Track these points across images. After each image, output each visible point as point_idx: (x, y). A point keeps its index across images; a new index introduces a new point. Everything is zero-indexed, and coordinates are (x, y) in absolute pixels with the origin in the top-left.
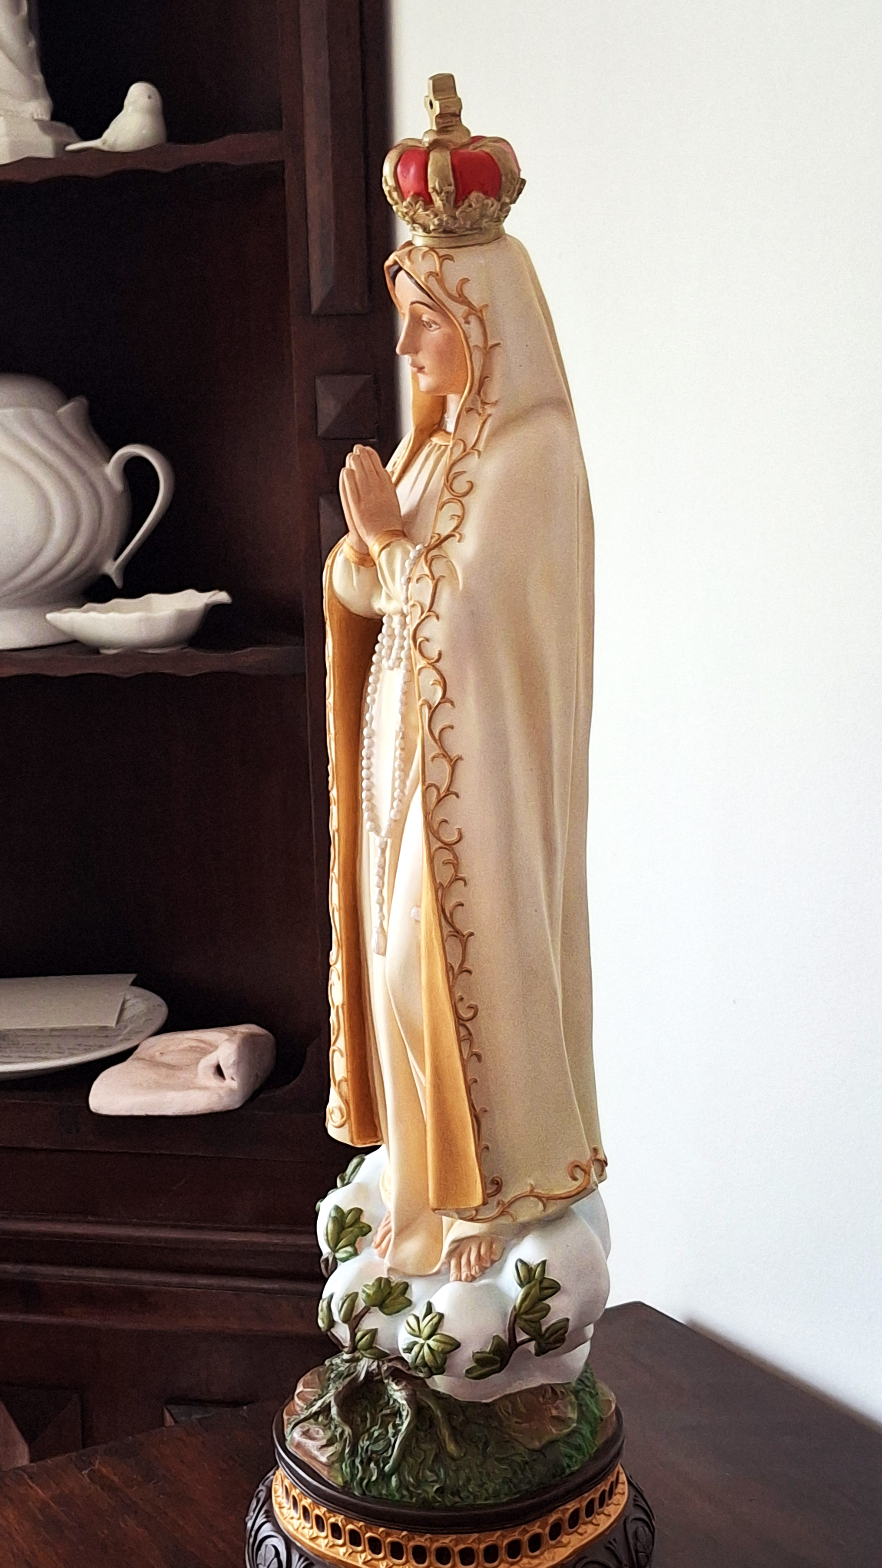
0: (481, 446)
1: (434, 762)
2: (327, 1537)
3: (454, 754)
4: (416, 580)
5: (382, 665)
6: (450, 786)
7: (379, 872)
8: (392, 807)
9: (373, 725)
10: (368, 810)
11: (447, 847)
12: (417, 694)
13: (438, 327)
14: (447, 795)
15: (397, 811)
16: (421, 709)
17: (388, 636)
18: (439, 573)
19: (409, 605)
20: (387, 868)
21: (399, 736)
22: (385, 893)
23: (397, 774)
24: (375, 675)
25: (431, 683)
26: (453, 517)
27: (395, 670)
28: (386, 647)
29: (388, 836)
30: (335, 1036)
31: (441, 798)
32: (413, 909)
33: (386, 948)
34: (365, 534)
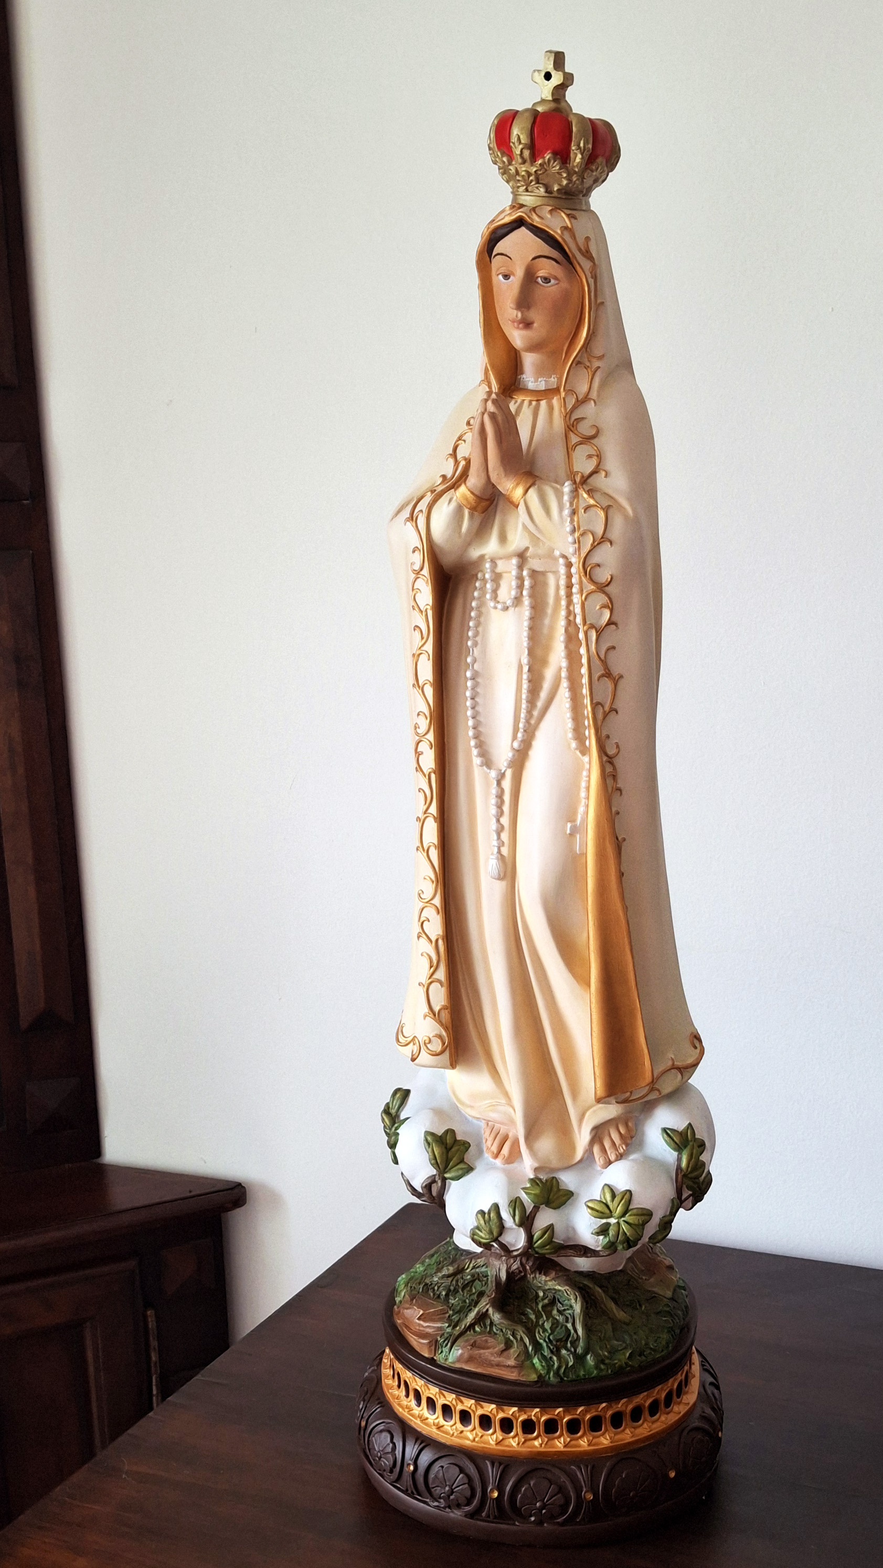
0: (594, 394)
1: (600, 681)
2: (517, 1435)
3: (615, 672)
4: (583, 511)
5: (483, 610)
6: (612, 703)
7: (497, 802)
8: (514, 737)
9: (476, 667)
10: (476, 747)
11: (610, 760)
12: (579, 620)
13: (557, 282)
14: (609, 712)
15: (522, 741)
16: (586, 633)
17: (491, 581)
18: (605, 503)
19: (576, 535)
20: (507, 797)
21: (526, 669)
22: (505, 820)
23: (524, 706)
24: (475, 619)
25: (598, 607)
26: (590, 456)
27: (511, 610)
28: (490, 591)
29: (509, 767)
30: (432, 969)
31: (606, 715)
32: (568, 825)
33: (505, 872)
34: (504, 476)
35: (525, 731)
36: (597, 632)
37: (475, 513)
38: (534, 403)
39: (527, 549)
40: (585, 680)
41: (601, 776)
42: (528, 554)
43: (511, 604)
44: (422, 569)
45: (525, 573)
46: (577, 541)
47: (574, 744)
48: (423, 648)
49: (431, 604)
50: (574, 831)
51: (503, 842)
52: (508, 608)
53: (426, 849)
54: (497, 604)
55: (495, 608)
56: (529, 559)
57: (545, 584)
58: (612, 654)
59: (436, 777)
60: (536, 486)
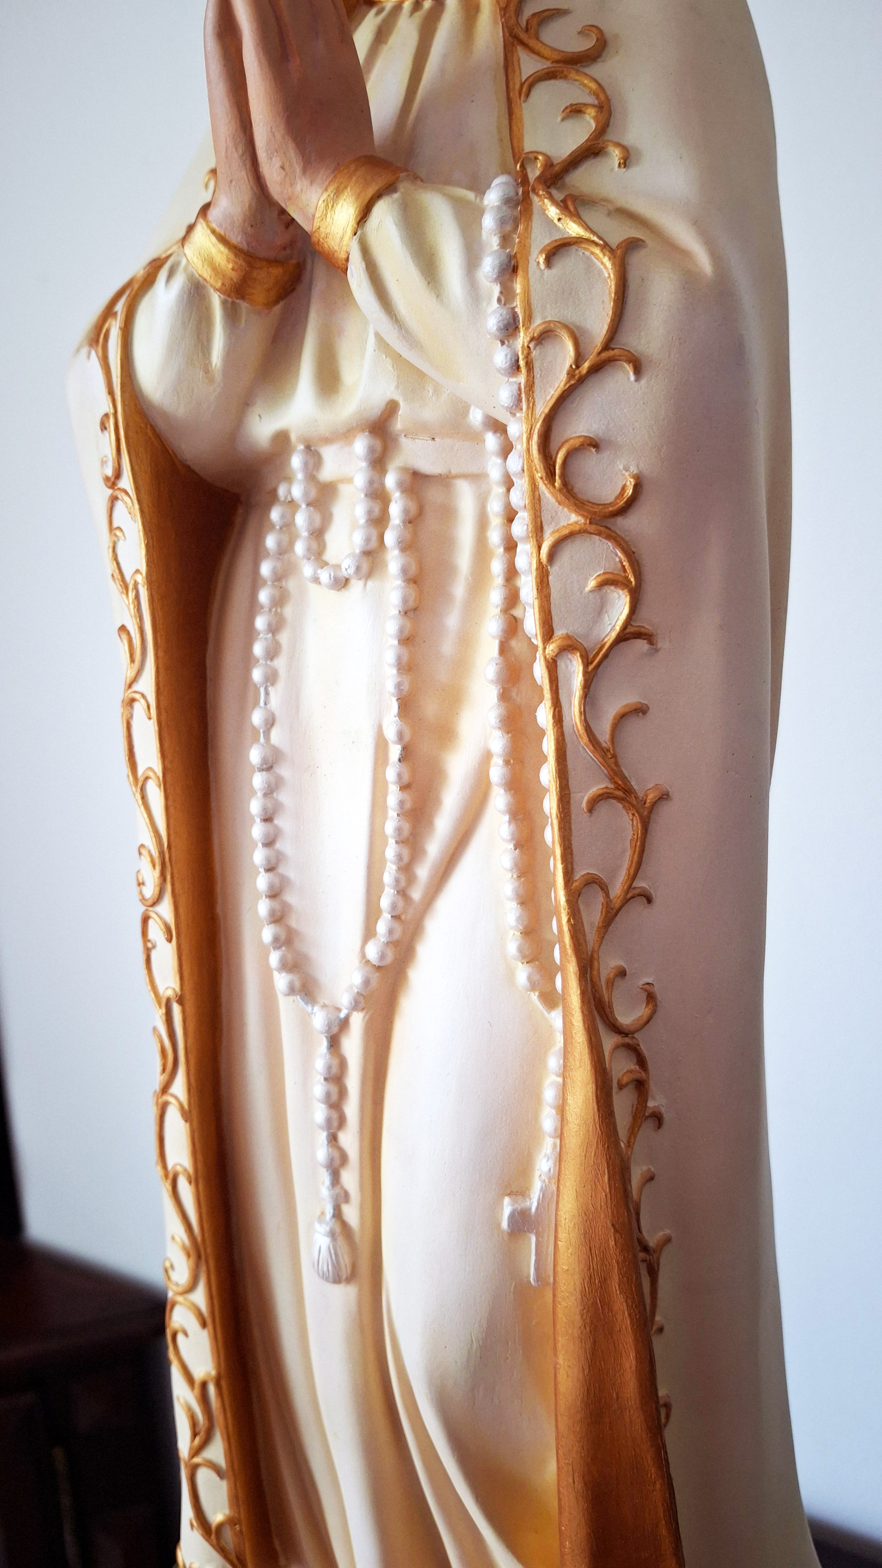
3: (646, 787)
4: (541, 261)
5: (291, 584)
6: (633, 877)
7: (328, 1095)
8: (369, 933)
9: (276, 736)
10: (277, 942)
11: (627, 1040)
12: (531, 624)
14: (626, 901)
15: (388, 944)
16: (552, 667)
17: (308, 505)
18: (618, 233)
19: (522, 339)
20: (353, 1082)
21: (395, 751)
22: (350, 1140)
23: (391, 851)
24: (270, 610)
25: (592, 584)
26: (575, 111)
27: (356, 585)
28: (305, 534)
29: (356, 1006)
30: (197, 1440)
31: (610, 917)
32: (503, 1204)
33: (354, 1266)
34: (298, 170)
35: (396, 917)
36: (586, 663)
37: (244, 305)
39: (392, 408)
40: (550, 805)
41: (598, 1102)
42: (399, 424)
43: (351, 571)
44: (118, 474)
45: (391, 480)
46: (522, 364)
47: (522, 974)
48: (137, 687)
49: (144, 568)
50: (522, 1220)
51: (347, 1193)
52: (347, 581)
53: (171, 1176)
54: (319, 571)
55: (316, 580)
56: (403, 440)
57: (448, 513)
58: (635, 728)
59: (184, 1012)
60: (396, 196)
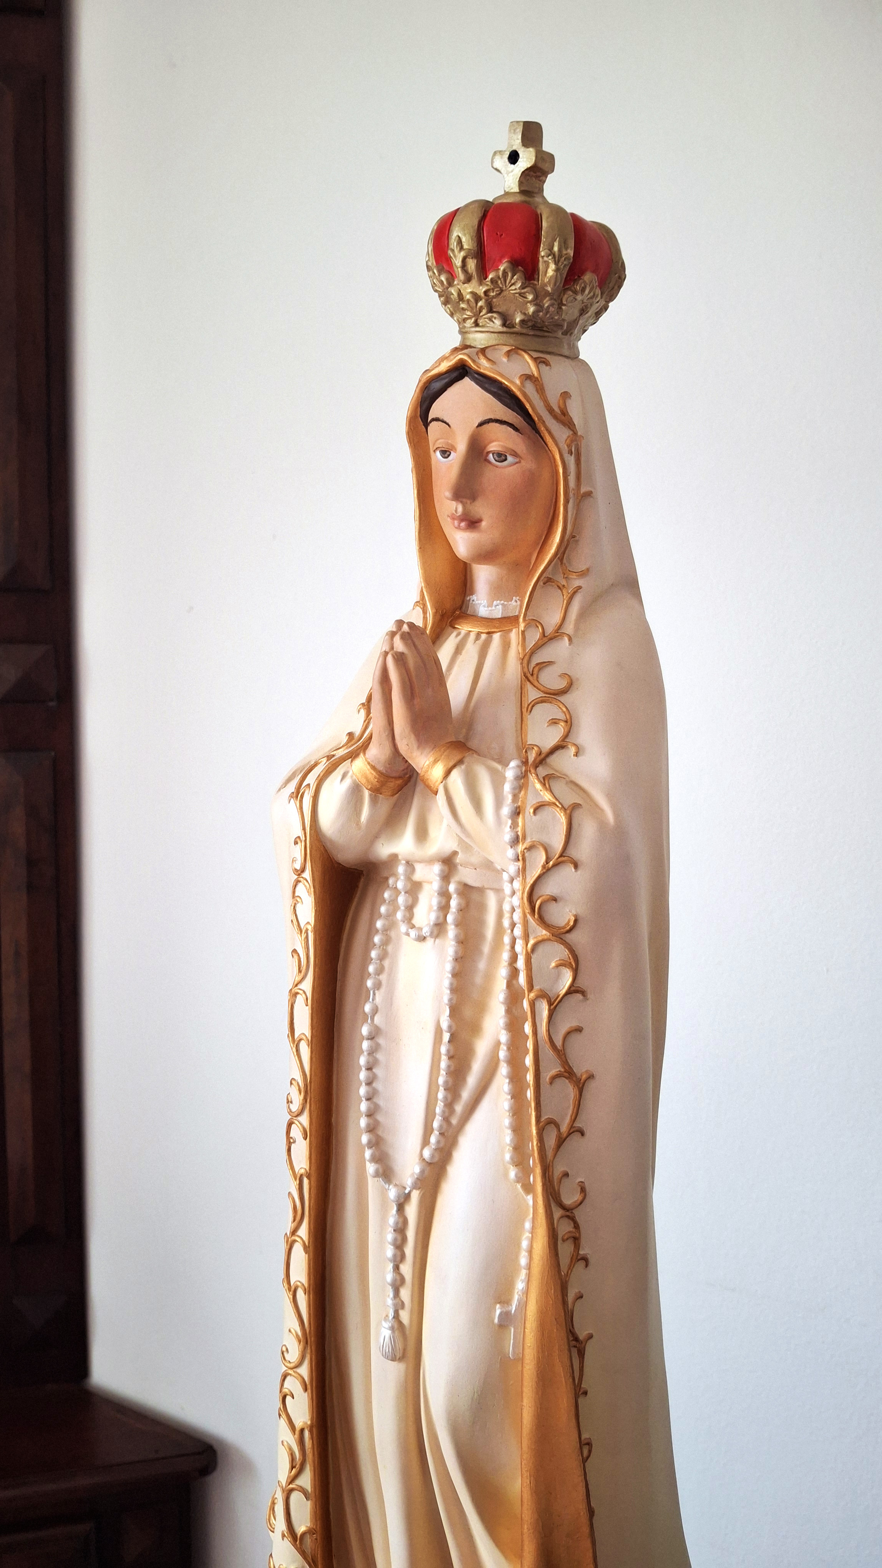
0: (569, 628)
1: (553, 1085)
3: (580, 1070)
4: (532, 811)
5: (393, 934)
6: (574, 1119)
7: (395, 1240)
8: (425, 1142)
9: (377, 1019)
10: (370, 1145)
11: (568, 1213)
12: (522, 979)
13: (517, 460)
14: (569, 1134)
15: (436, 1150)
16: (532, 1005)
17: (405, 893)
18: (569, 798)
19: (520, 848)
20: (411, 1233)
21: (446, 1037)
22: (406, 1269)
23: (441, 1095)
24: (380, 947)
25: (553, 964)
26: (554, 722)
27: (430, 940)
28: (403, 908)
29: (415, 1186)
30: (295, 1470)
31: (560, 1142)
32: (496, 1308)
33: (405, 1350)
34: (415, 747)
35: (442, 1134)
36: (550, 1004)
37: (379, 797)
38: (484, 636)
39: (455, 853)
40: (530, 1077)
41: (549, 1247)
42: (459, 859)
43: (428, 934)
44: (303, 870)
45: (452, 888)
46: (520, 858)
47: (512, 1173)
48: (300, 986)
49: (313, 923)
50: (506, 1318)
51: (403, 1303)
52: (425, 938)
53: (293, 1289)
54: (410, 930)
55: (408, 934)
56: (459, 867)
57: (482, 907)
58: (575, 1038)
59: (310, 1183)
60: (463, 767)
